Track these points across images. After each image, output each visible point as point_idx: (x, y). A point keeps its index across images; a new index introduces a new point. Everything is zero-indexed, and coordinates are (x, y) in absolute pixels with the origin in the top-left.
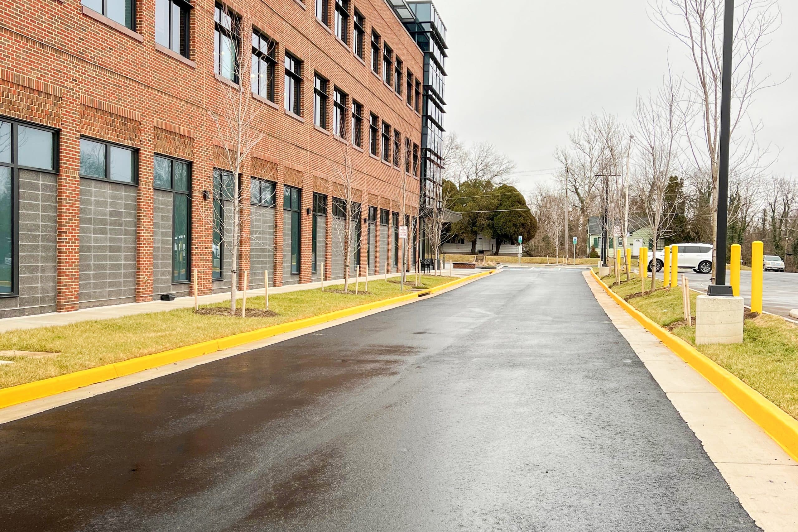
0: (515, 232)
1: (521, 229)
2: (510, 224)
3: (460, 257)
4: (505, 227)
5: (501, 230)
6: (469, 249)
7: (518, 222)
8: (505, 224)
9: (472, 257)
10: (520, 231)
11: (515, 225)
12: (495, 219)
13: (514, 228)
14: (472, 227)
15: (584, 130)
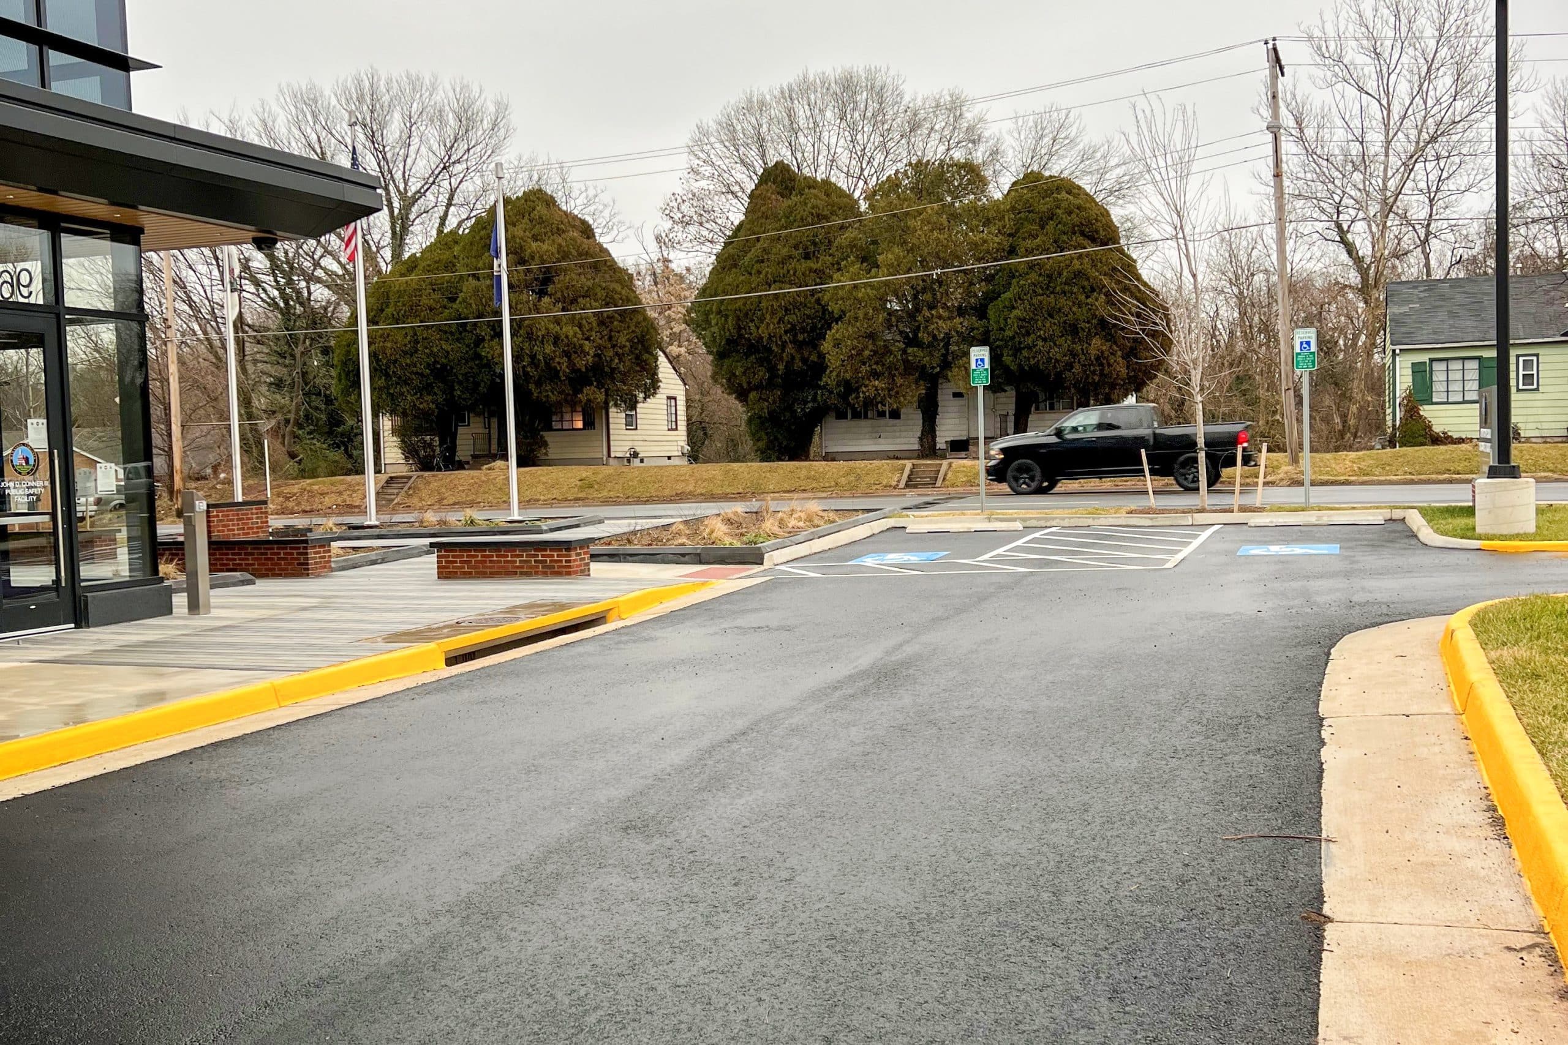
0: (1073, 354)
1: (1096, 342)
2: (1051, 326)
3: (851, 471)
4: (1029, 340)
5: (1017, 350)
6: (908, 437)
7: (1081, 314)
8: (1027, 327)
9: (894, 470)
10: (1093, 352)
11: (1073, 330)
12: (991, 312)
13: (1065, 343)
14: (904, 351)
15: (1355, 16)
